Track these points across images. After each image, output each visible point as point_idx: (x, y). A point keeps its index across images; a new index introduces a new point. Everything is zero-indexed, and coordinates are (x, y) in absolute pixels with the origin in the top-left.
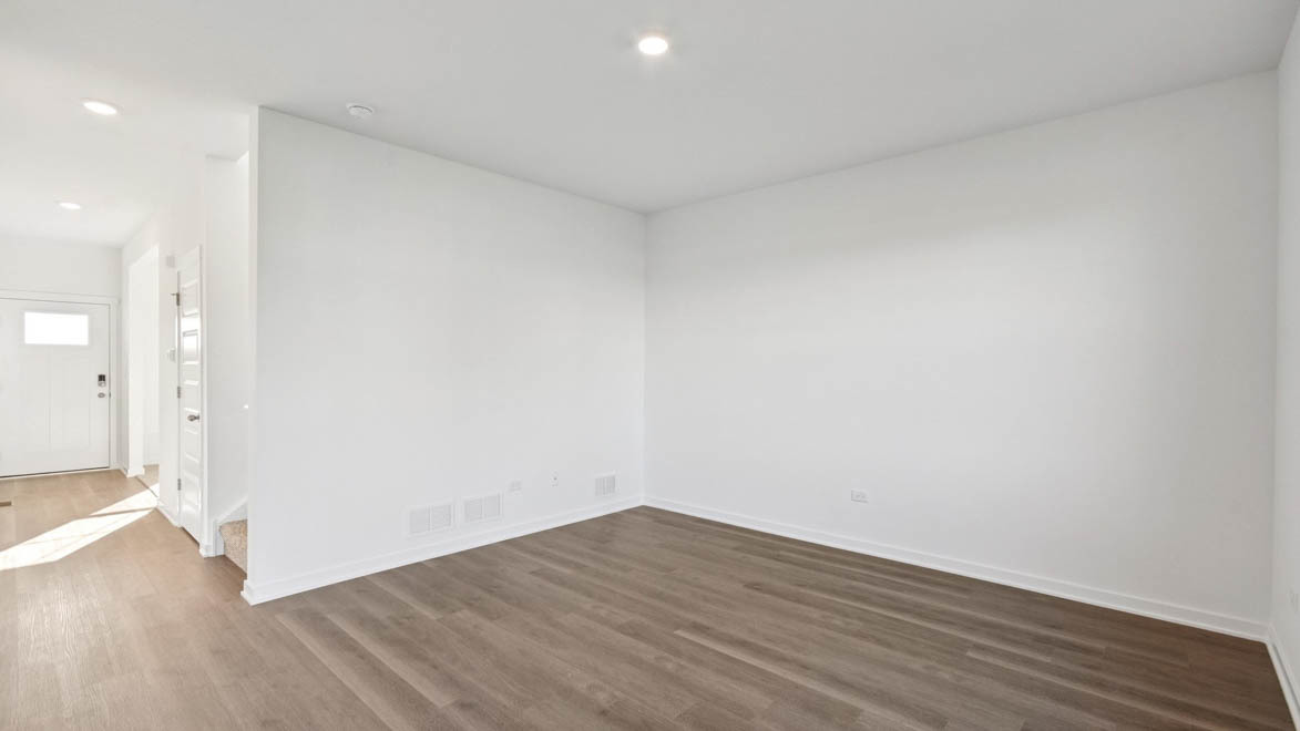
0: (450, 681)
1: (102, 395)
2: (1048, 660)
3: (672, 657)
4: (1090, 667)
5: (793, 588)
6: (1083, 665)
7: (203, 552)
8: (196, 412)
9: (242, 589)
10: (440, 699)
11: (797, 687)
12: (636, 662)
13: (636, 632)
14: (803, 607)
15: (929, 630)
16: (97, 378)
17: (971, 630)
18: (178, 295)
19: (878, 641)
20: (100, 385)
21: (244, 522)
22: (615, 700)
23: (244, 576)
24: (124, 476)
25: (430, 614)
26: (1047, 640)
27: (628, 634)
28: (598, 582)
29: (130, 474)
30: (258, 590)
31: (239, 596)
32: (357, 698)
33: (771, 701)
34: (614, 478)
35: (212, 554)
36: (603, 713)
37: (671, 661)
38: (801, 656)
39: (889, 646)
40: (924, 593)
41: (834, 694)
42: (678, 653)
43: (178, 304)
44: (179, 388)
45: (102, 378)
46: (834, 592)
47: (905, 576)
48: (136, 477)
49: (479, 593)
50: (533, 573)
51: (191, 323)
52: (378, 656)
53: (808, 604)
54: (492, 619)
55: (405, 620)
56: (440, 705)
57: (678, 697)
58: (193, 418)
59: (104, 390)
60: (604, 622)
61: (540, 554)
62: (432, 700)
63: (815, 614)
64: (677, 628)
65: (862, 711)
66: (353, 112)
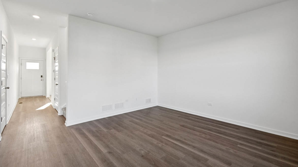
0: (107, 146)
1: (42, 80)
2: (260, 148)
3: (161, 143)
4: (273, 151)
5: (193, 127)
6: (270, 150)
7: (59, 114)
8: (57, 83)
9: (65, 123)
10: (104, 151)
11: (192, 152)
12: (152, 144)
13: (153, 136)
14: (195, 132)
15: (228, 139)
16: (41, 76)
17: (239, 139)
18: (55, 58)
19: (214, 141)
20: (41, 78)
21: (66, 108)
22: (146, 153)
23: (65, 120)
24: (46, 97)
25: (105, 130)
26: (260, 143)
27: (150, 137)
28: (145, 124)
29: (47, 97)
30: (68, 123)
31: (64, 125)
32: (86, 150)
33: (185, 156)
34: (150, 99)
35: (60, 115)
36: (143, 156)
37: (160, 144)
38: (193, 144)
39: (217, 142)
40: (227, 129)
41: (202, 155)
42: (162, 142)
43: (55, 60)
44: (55, 78)
45: (42, 76)
46: (203, 128)
47: (222, 125)
48: (48, 98)
49: (117, 126)
50: (130, 121)
51: (57, 64)
52: (92, 140)
53: (196, 131)
54: (119, 132)
55: (99, 131)
56: (104, 152)
57: (161, 153)
58: (57, 85)
59: (42, 79)
60: (145, 133)
61: (132, 117)
62: (103, 151)
63: (198, 133)
64: (163, 136)
65: (208, 159)
66: (88, 15)
